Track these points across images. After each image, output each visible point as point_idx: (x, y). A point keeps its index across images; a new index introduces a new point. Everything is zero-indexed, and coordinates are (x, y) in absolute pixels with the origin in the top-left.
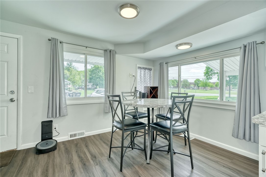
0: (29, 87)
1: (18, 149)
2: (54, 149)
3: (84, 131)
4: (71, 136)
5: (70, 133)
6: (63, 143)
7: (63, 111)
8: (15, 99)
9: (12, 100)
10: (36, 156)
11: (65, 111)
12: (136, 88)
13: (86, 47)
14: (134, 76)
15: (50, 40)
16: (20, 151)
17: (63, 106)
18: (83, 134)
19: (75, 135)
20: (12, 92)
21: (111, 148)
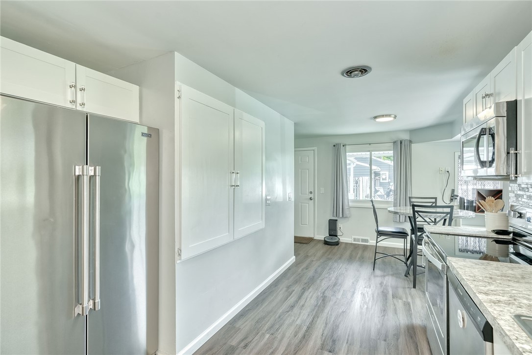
0: (321, 188)
1: (315, 238)
2: (337, 244)
3: (369, 238)
4: (355, 240)
5: (353, 237)
6: (346, 244)
7: (346, 212)
8: (313, 198)
9: (311, 199)
10: (324, 245)
11: (348, 212)
12: (453, 191)
13: (370, 144)
14: (448, 172)
15: (334, 146)
16: (315, 239)
17: (346, 207)
18: (366, 241)
19: (358, 240)
20: (311, 193)
21: (376, 253)
